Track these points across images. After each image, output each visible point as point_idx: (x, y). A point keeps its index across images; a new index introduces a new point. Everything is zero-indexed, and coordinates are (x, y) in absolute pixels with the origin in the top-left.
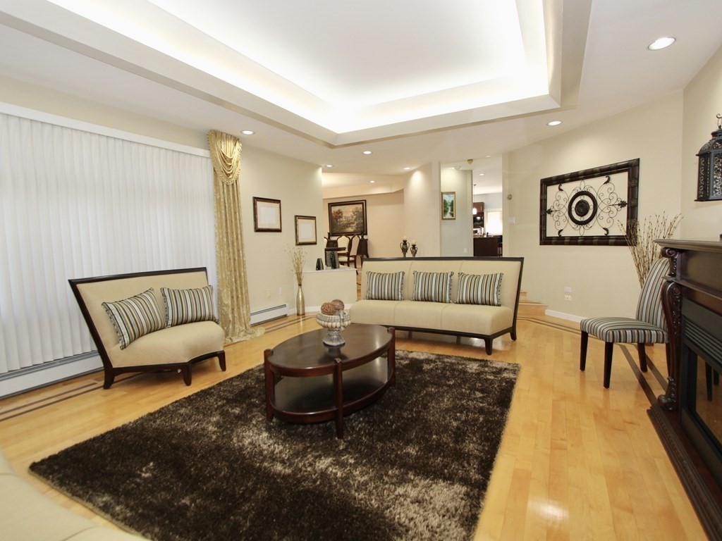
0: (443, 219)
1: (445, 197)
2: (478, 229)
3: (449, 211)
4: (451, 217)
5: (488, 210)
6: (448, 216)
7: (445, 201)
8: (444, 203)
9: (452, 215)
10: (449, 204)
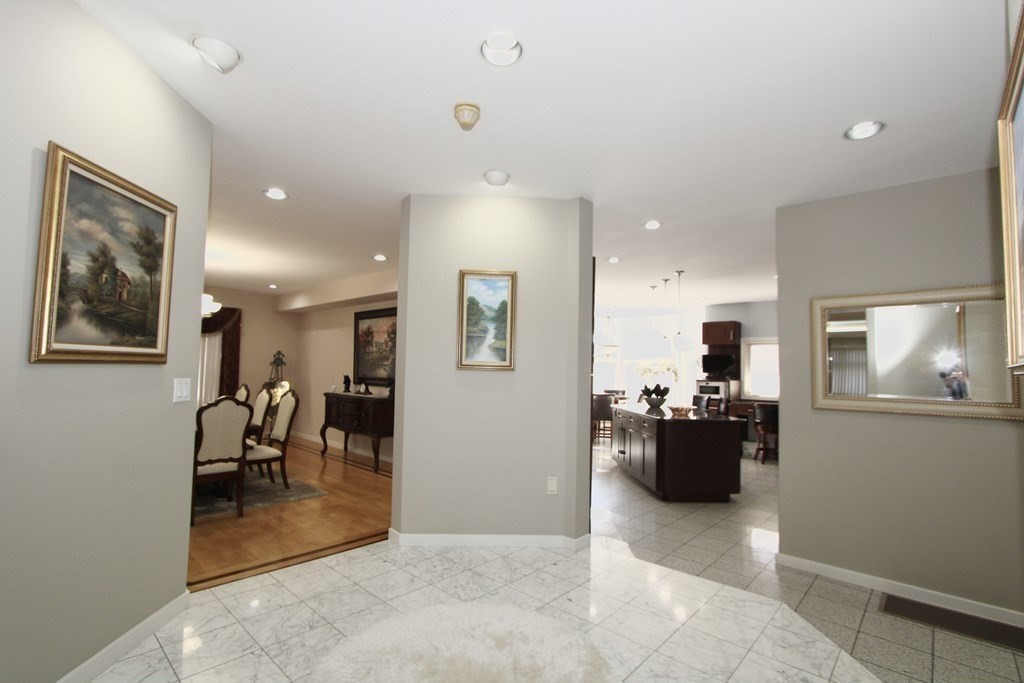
0: (461, 366)
1: (475, 289)
2: (721, 385)
3: (490, 339)
4: (495, 361)
5: (752, 339)
6: (484, 355)
7: (473, 303)
8: (471, 312)
9: (500, 352)
10: (490, 314)
